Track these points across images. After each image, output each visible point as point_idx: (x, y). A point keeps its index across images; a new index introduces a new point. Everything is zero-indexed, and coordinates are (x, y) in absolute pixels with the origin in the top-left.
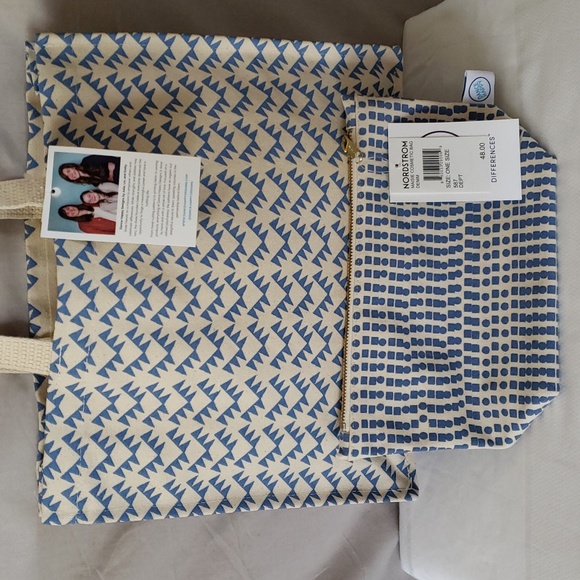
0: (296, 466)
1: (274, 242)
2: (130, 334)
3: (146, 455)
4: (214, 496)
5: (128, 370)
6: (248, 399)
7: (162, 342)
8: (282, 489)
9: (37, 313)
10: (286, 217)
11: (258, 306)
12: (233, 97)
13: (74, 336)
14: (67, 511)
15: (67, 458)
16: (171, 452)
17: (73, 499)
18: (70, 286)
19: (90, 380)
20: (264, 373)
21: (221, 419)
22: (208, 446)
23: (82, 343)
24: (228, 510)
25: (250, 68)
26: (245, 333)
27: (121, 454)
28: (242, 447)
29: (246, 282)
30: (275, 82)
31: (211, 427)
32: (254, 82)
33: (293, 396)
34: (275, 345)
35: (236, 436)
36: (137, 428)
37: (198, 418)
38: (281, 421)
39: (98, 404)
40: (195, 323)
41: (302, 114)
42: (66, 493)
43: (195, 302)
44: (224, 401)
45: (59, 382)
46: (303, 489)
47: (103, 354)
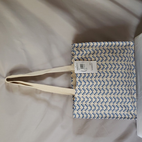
0: (114, 112)
1: (110, 74)
2: (87, 89)
3: (89, 108)
4: (100, 116)
5: (86, 94)
6: (106, 100)
7: (91, 90)
8: (112, 116)
9: (73, 86)
10: (112, 70)
11: (107, 85)
12: (104, 51)
13: (79, 89)
14: (77, 116)
15: (77, 108)
16: (93, 108)
17: (78, 114)
18: (78, 81)
19: (81, 95)
20: (108, 96)
21: (101, 103)
22: (99, 107)
23: (80, 90)
24: (103, 118)
25: (107, 46)
26: (105, 89)
27: (85, 108)
28: (105, 108)
29: (105, 81)
30: (111, 49)
31: (100, 104)
32: (107, 49)
33: (113, 100)
34: (110, 91)
35: (104, 106)
36: (88, 104)
37: (97, 103)
38: (111, 104)
39: (82, 99)
40: (97, 87)
41: (115, 54)
42: (77, 113)
43: (97, 84)
44: (102, 100)
45: (76, 96)
46: (116, 116)
47: (83, 91)
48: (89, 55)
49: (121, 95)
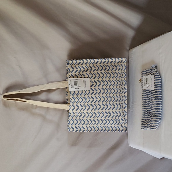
0: (106, 125)
1: (102, 91)
2: (80, 105)
3: (83, 122)
4: (93, 129)
5: (80, 110)
6: (98, 115)
7: (85, 106)
8: (104, 129)
9: (68, 100)
10: (104, 87)
11: (99, 101)
12: (97, 68)
13: (72, 105)
14: (71, 130)
15: (71, 122)
16: (86, 122)
17: (72, 128)
18: (72, 98)
19: (75, 111)
20: (100, 111)
21: (94, 118)
22: (92, 121)
23: (73, 106)
24: (95, 131)
25: (100, 63)
26: (97, 105)
27: (79, 122)
28: (97, 122)
29: (98, 97)
30: (104, 65)
31: (92, 119)
32: (100, 66)
33: (105, 115)
34: (102, 107)
35: (96, 120)
36: (81, 118)
37: (90, 117)
38: (103, 118)
39: (76, 114)
40: (90, 103)
41: (108, 70)
42: (71, 127)
43: (90, 100)
44: (94, 115)
45: (70, 111)
46: (107, 129)
47: (76, 108)
48: (82, 72)
49: (112, 109)
